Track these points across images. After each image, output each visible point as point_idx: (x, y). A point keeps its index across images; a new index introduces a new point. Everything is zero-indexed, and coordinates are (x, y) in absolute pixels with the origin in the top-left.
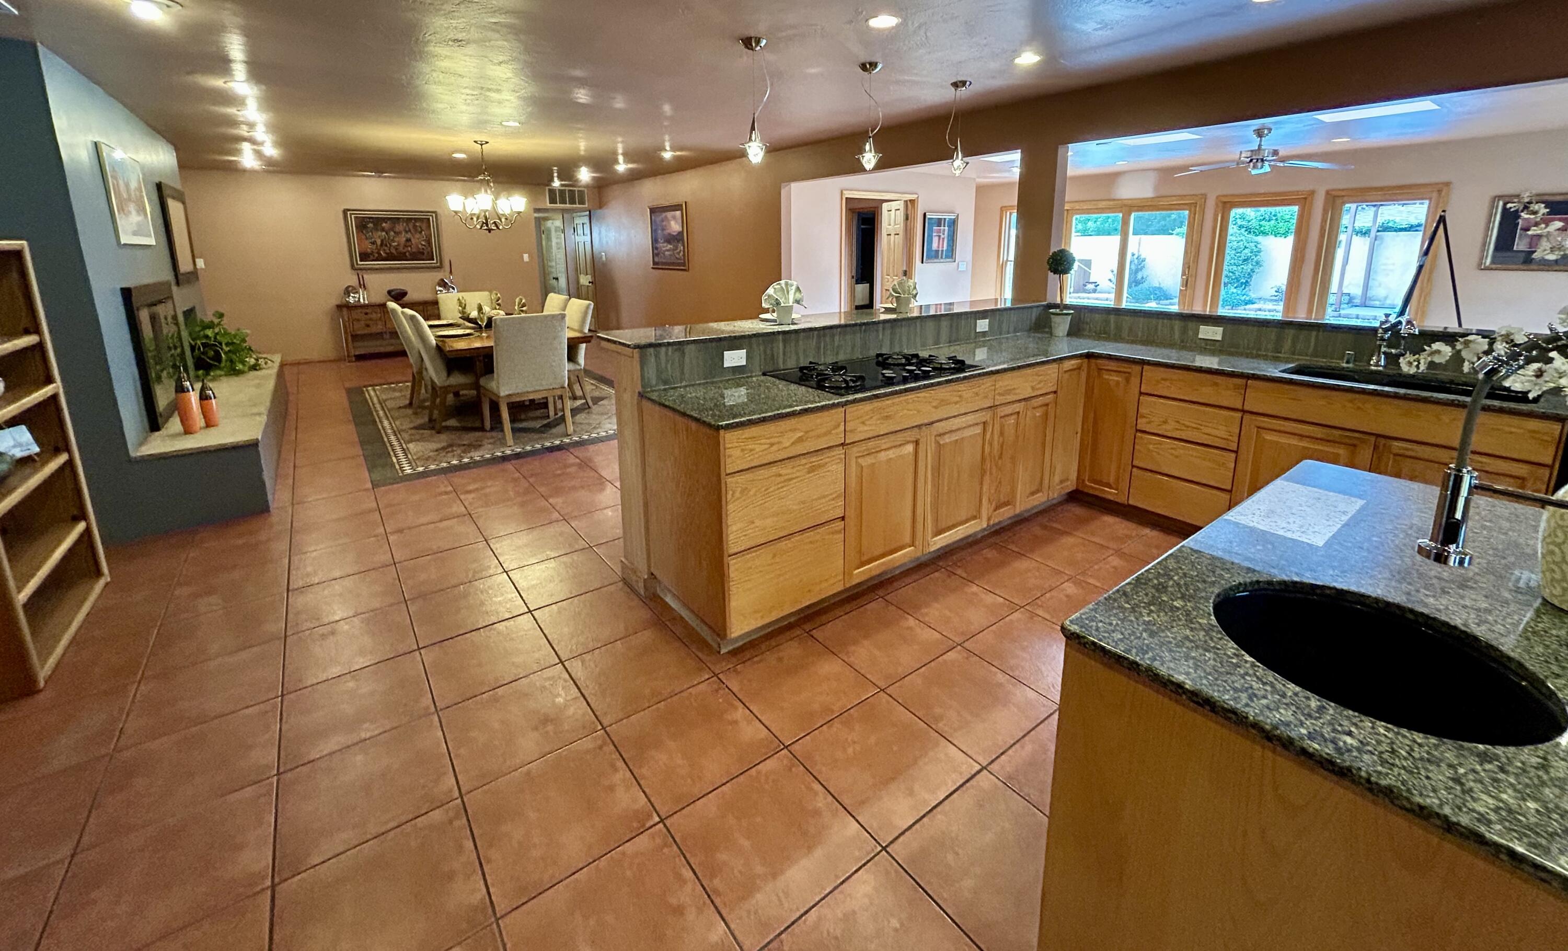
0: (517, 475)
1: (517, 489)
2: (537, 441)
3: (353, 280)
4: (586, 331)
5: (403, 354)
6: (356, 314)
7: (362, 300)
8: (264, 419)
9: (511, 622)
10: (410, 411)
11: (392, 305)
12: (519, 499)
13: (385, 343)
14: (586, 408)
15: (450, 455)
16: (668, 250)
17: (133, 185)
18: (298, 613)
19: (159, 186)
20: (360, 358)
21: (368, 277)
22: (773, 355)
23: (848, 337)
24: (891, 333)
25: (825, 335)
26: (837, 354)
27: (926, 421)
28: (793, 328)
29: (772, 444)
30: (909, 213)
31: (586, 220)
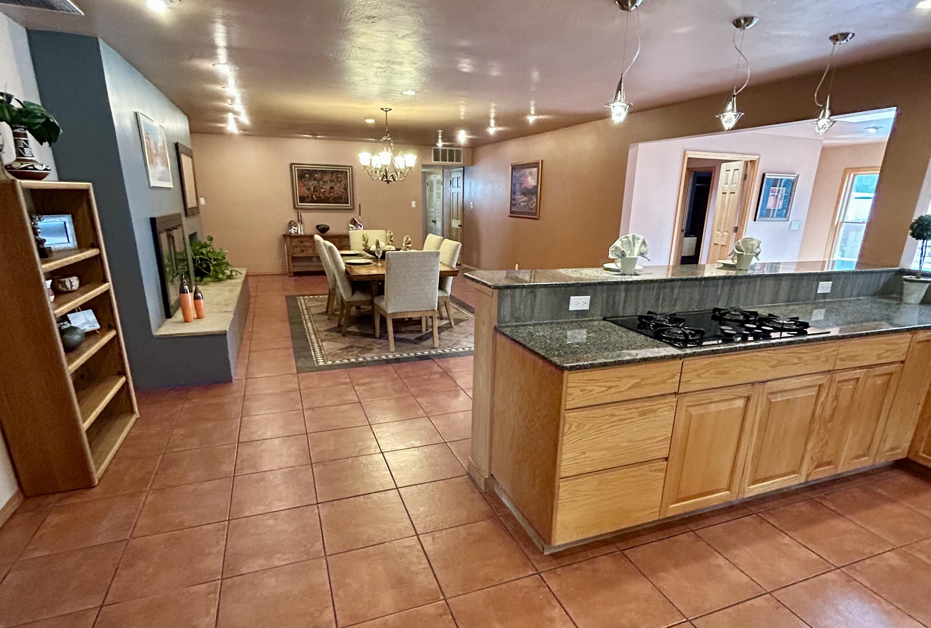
0: (395, 376)
1: (394, 387)
2: (411, 350)
3: (293, 217)
4: (454, 266)
5: (323, 273)
6: (295, 242)
7: (299, 232)
9: (384, 494)
10: (326, 317)
11: (318, 237)
12: (396, 396)
13: (313, 264)
14: (449, 327)
15: (350, 353)
16: (524, 202)
17: (160, 144)
18: (243, 460)
19: (177, 145)
20: (296, 274)
21: (304, 215)
22: (614, 303)
23: (687, 290)
24: (730, 289)
25: (665, 288)
26: (674, 306)
27: (761, 379)
28: (635, 278)
29: (610, 387)
30: (748, 173)
31: (460, 175)
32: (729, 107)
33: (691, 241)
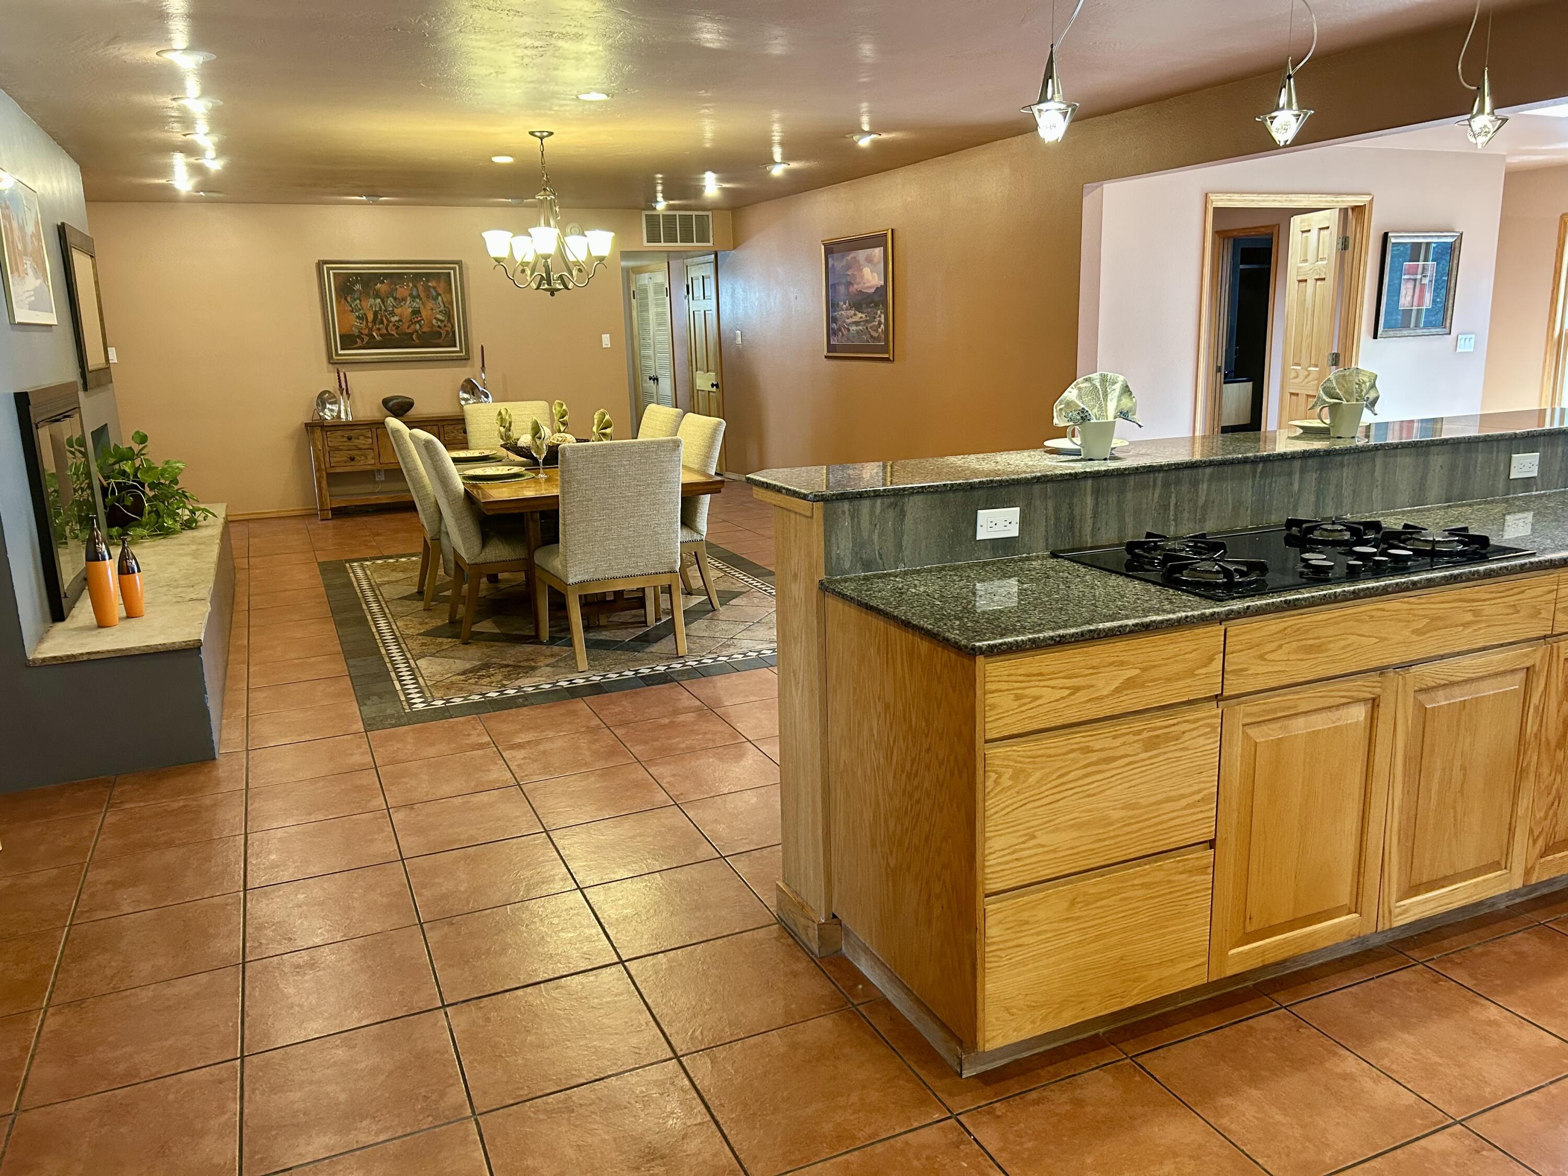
0: (595, 722)
1: (596, 747)
2: (626, 664)
3: (329, 382)
4: (712, 472)
5: (410, 507)
6: (336, 439)
7: (343, 416)
8: (207, 608)
9: (591, 977)
10: (420, 605)
11: (394, 423)
12: (599, 765)
13: (380, 488)
14: (707, 610)
15: (485, 681)
16: (855, 323)
17: (30, 229)
18: (260, 928)
19: (62, 231)
20: (340, 513)
21: (355, 378)
22: (1072, 519)
23: (1228, 486)
24: (1319, 481)
25: (1178, 482)
26: (1203, 520)
27: (1396, 660)
28: (1112, 465)
29: (1076, 689)
30: (1350, 234)
31: (709, 271)
32: (1283, 100)
33: (1239, 392)
